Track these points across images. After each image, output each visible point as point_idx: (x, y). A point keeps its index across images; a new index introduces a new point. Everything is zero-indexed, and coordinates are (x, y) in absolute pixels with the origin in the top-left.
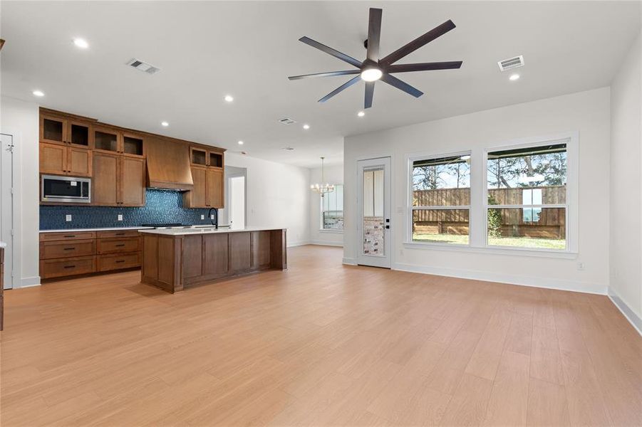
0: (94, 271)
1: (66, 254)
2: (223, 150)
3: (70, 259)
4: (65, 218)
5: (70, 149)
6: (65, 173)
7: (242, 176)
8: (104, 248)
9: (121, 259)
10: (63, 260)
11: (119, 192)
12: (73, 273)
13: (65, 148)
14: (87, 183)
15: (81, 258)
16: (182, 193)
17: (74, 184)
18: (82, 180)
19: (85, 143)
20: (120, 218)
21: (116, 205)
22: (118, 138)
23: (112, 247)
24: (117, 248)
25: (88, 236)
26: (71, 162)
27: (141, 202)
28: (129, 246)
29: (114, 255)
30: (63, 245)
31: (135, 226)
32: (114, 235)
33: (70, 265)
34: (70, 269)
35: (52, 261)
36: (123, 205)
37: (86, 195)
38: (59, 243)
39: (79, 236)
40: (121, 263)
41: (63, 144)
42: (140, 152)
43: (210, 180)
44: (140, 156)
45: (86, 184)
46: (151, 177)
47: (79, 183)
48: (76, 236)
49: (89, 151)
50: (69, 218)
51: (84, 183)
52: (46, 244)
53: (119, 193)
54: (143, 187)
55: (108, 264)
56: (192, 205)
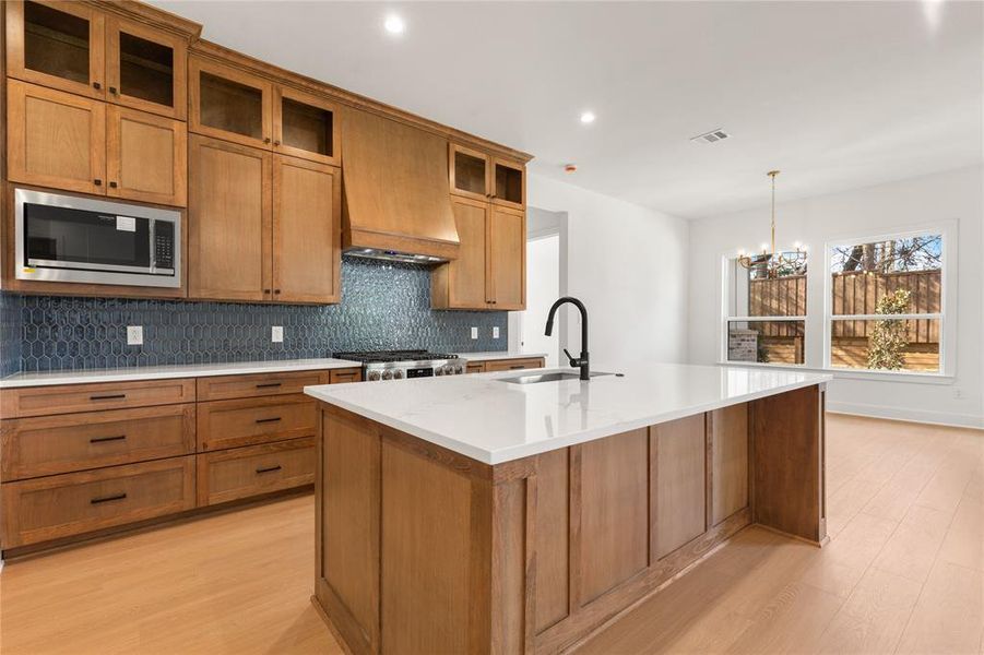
0: (188, 505)
1: (97, 456)
2: (524, 158)
3: (111, 473)
4: (125, 335)
5: (117, 113)
6: (97, 190)
7: (554, 233)
8: (218, 430)
9: (269, 462)
10: (86, 478)
11: (269, 261)
12: (119, 520)
13: (100, 108)
14: (170, 226)
15: (141, 469)
16: (430, 267)
17: (126, 224)
18: (153, 215)
19: (168, 100)
20: (278, 334)
21: (259, 297)
22: (267, 101)
23: (243, 426)
24: (259, 430)
25: (172, 395)
26: (120, 155)
27: (327, 287)
28: (293, 423)
29: (250, 451)
30: (87, 426)
31: (315, 356)
32: (248, 390)
33: (110, 490)
34: (111, 506)
35: (44, 484)
36: (280, 298)
37: (166, 262)
38: (73, 421)
39: (143, 394)
40: (269, 476)
41: (91, 91)
42: (326, 147)
43: (496, 235)
44: (326, 159)
45: (165, 229)
46: (355, 219)
47: (142, 223)
48: (129, 395)
49: (176, 125)
50: (135, 336)
51: (158, 223)
52: (22, 425)
53: (268, 263)
54: (334, 246)
55: (232, 480)
56: (455, 301)
